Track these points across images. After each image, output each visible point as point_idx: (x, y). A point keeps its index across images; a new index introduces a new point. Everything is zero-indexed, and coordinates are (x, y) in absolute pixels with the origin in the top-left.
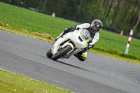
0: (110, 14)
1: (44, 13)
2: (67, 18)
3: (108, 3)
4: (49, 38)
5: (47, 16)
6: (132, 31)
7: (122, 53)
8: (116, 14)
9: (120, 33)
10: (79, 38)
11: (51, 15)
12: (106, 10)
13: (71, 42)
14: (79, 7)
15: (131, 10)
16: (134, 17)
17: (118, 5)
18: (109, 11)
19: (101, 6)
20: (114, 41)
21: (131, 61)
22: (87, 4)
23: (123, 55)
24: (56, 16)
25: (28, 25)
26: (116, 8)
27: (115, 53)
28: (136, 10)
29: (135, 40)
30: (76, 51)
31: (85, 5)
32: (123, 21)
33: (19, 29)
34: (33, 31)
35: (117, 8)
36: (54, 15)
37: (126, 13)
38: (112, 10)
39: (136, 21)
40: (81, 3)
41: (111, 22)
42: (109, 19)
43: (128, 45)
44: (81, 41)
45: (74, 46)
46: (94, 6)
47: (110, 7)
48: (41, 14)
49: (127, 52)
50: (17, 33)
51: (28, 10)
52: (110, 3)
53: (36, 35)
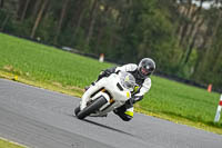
0: (191, 58)
1: (86, 55)
3: (187, 40)
5: (91, 61)
7: (210, 120)
8: (200, 58)
9: (206, 88)
10: (118, 85)
11: (98, 58)
12: (184, 51)
14: (142, 46)
17: (204, 44)
19: (177, 45)
20: (198, 100)
22: (154, 42)
23: (211, 124)
24: (105, 60)
25: (61, 75)
26: (198, 49)
27: (199, 120)
30: (115, 106)
31: (151, 44)
32: (211, 69)
33: (46, 80)
34: (69, 84)
35: (202, 49)
36: (102, 59)
38: (194, 51)
40: (145, 40)
41: (192, 70)
42: (190, 66)
43: (219, 108)
44: (122, 89)
45: (111, 98)
46: (165, 44)
47: (191, 47)
49: (217, 119)
50: (43, 87)
51: (60, 51)
52: (191, 41)
53: (73, 90)
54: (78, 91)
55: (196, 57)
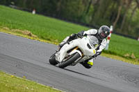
0: (90, 11)
1: (24, 10)
2: (47, 15)
4: (30, 35)
5: (27, 14)
6: (111, 27)
8: (96, 11)
10: (88, 45)
11: (32, 12)
12: (86, 6)
13: (79, 49)
14: (59, 4)
15: (110, 7)
16: (113, 13)
18: (89, 8)
19: (81, 3)
21: (112, 57)
24: (37, 13)
25: (9, 23)
26: (95, 5)
28: (115, 6)
29: (115, 36)
32: (103, 17)
34: (14, 28)
35: (97, 5)
36: (34, 12)
37: (106, 10)
38: (92, 7)
39: (116, 16)
41: (91, 18)
42: (89, 15)
43: (108, 41)
45: (82, 53)
46: (75, 3)
48: (21, 11)
51: (8, 8)
53: (16, 32)
54: (19, 33)
55: (93, 10)
